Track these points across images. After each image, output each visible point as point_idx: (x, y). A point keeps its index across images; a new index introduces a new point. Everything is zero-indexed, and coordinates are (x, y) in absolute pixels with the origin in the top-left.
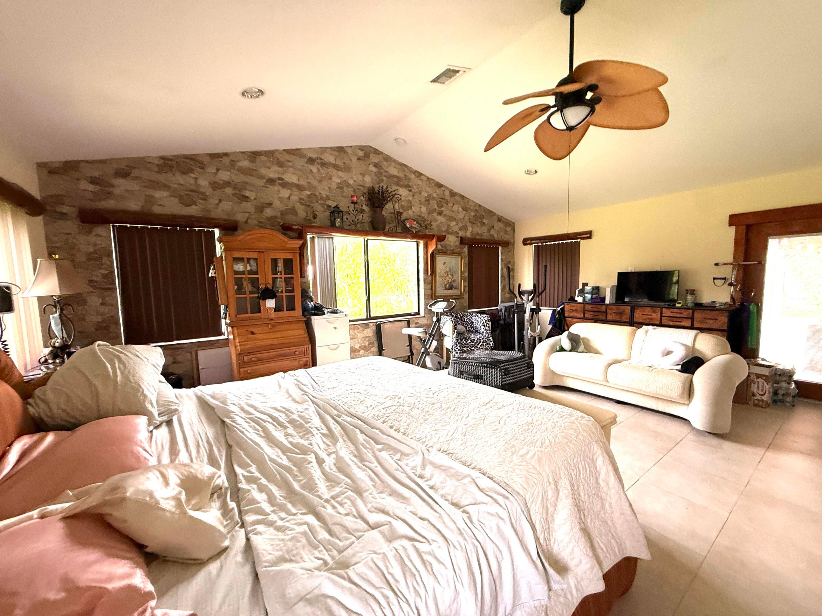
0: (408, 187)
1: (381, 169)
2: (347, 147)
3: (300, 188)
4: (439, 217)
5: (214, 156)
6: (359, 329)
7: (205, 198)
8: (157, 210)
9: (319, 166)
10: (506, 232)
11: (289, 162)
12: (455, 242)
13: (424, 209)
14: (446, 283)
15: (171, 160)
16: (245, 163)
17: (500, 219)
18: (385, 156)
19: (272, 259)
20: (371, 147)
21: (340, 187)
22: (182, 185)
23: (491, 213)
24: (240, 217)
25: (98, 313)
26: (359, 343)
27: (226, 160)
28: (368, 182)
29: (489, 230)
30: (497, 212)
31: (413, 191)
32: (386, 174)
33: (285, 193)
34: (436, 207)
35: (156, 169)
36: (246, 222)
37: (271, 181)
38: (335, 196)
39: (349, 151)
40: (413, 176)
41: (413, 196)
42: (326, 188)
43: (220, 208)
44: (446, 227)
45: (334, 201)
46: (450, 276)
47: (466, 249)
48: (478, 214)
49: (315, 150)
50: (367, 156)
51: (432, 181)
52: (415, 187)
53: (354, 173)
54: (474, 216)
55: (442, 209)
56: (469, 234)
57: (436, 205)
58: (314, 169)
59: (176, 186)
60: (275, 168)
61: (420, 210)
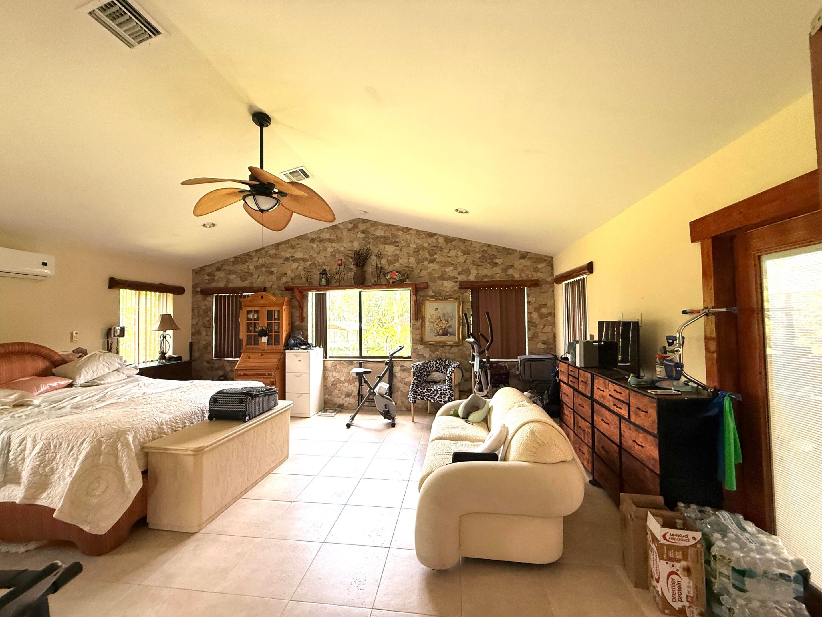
0: (395, 243)
1: (369, 234)
2: (339, 224)
3: (304, 260)
4: (431, 265)
5: (256, 251)
6: (344, 364)
7: (251, 275)
8: (231, 285)
9: (318, 243)
10: (536, 270)
11: (299, 244)
12: (452, 287)
13: (412, 260)
14: (438, 329)
15: (238, 258)
16: (273, 252)
17: (523, 256)
18: (372, 222)
19: (268, 311)
20: (359, 219)
21: (333, 255)
22: (242, 270)
23: (508, 252)
24: (268, 285)
25: (205, 340)
26: (343, 376)
27: (263, 252)
28: (356, 246)
29: (505, 270)
30: (518, 249)
31: (400, 245)
32: (372, 237)
33: (295, 265)
34: (427, 256)
35: (231, 263)
36: (271, 287)
37: (287, 259)
38: (329, 262)
39: (341, 226)
40: (401, 233)
41: (401, 250)
42: (323, 257)
43: (258, 281)
44: (440, 274)
45: (328, 266)
46: (444, 322)
47: (468, 295)
48: (486, 255)
49: (316, 232)
50: (356, 226)
51: (423, 233)
52: (403, 242)
53: (345, 242)
54: (479, 258)
55: (435, 256)
56: (472, 278)
57: (427, 254)
58: (315, 246)
59: (239, 271)
60: (290, 250)
61: (408, 261)
